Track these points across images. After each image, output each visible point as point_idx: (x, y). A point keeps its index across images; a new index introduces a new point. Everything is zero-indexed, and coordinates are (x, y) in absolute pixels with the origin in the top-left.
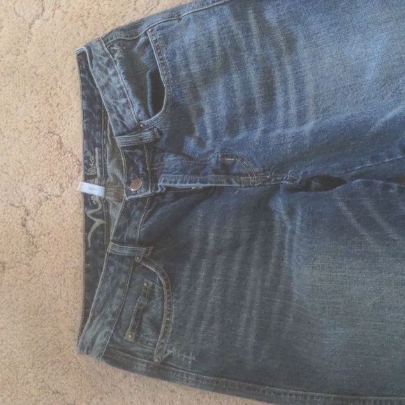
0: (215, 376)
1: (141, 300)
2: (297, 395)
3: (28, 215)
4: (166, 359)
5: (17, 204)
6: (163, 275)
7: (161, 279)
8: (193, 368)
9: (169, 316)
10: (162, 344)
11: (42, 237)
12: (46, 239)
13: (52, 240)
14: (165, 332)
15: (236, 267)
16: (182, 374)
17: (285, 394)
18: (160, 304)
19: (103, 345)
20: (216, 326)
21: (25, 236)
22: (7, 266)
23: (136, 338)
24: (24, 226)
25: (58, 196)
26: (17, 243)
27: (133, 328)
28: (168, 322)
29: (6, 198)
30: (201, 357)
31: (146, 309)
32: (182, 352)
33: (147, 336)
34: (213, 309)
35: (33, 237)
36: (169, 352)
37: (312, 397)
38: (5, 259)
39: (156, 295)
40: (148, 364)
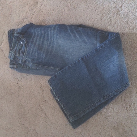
0: (36, 64)
1: (20, 47)
2: (53, 68)
3: (19, 81)
4: (25, 60)
5: (16, 78)
6: (26, 41)
7: (25, 42)
8: (31, 62)
9: (26, 51)
10: (24, 57)
11: (22, 87)
12: (23, 87)
13: (24, 88)
14: (25, 54)
15: (42, 40)
16: (29, 64)
17: (51, 68)
18: (24, 48)
19: (13, 57)
20: (36, 53)
21: (18, 86)
22: (13, 93)
23: (19, 56)
24: (17, 83)
25: (26, 77)
26: (16, 88)
27: (18, 53)
28: (26, 52)
29: (13, 76)
30: (33, 60)
31: (21, 49)
32: (29, 59)
33: (21, 55)
34: (36, 49)
35: (20, 86)
36: (26, 59)
37: (56, 69)
38: (13, 91)
39: (24, 46)
40: (21, 61)
